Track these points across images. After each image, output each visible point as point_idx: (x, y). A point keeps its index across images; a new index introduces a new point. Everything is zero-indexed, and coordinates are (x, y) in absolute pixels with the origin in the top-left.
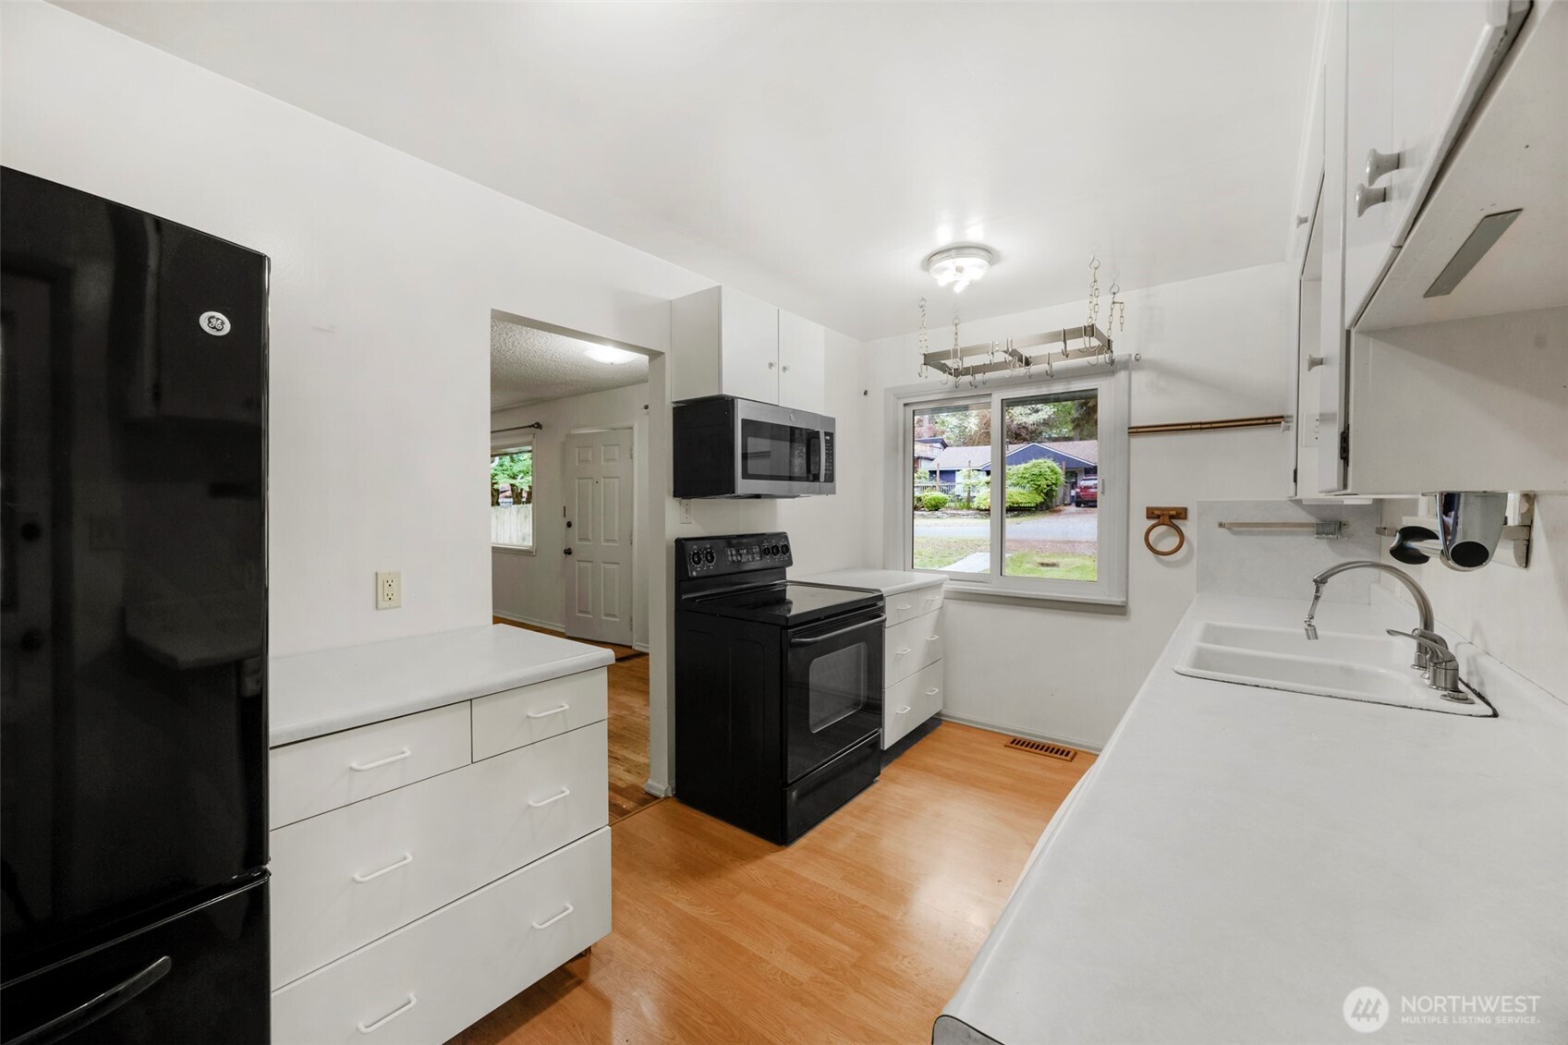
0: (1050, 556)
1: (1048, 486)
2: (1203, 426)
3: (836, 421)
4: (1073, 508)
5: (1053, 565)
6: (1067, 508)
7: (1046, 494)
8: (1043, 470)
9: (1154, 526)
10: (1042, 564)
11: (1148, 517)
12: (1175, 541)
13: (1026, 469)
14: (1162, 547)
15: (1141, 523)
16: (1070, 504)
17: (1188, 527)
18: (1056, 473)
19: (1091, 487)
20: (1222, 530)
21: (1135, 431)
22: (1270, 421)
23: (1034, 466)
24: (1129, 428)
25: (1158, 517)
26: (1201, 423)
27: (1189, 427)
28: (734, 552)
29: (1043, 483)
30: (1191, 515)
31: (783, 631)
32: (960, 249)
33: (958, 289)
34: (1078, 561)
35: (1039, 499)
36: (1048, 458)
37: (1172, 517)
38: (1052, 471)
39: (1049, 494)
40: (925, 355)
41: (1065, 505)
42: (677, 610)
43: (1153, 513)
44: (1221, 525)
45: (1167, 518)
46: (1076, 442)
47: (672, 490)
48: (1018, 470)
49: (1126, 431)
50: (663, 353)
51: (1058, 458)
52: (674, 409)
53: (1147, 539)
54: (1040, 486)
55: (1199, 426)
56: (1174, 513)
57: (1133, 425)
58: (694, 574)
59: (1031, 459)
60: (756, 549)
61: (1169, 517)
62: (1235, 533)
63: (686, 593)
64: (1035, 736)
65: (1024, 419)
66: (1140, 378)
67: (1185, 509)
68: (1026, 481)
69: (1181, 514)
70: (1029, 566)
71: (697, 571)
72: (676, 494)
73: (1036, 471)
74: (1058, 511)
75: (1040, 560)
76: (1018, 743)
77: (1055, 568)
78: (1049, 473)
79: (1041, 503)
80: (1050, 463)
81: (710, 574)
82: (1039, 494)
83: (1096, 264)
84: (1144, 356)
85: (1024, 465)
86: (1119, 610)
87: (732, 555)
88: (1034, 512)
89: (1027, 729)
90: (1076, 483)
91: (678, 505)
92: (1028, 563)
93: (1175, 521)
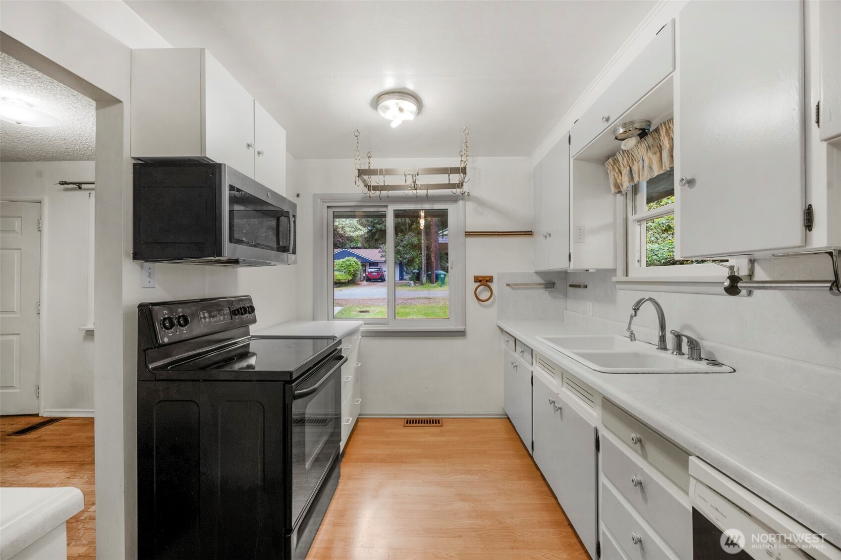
0: (363, 307)
1: (354, 271)
2: (500, 234)
3: (297, 206)
4: (365, 283)
5: (366, 312)
6: (362, 282)
7: (353, 275)
8: (351, 263)
9: (479, 286)
10: (361, 312)
11: (475, 281)
12: (488, 294)
13: (343, 262)
14: (481, 297)
15: (472, 285)
16: (363, 281)
17: (494, 286)
18: (358, 265)
19: (373, 272)
20: (508, 287)
21: (468, 234)
22: (527, 233)
23: (347, 260)
24: (466, 232)
25: (480, 281)
26: (498, 232)
27: (493, 233)
28: (206, 315)
29: (352, 269)
30: (495, 280)
31: (287, 386)
32: (402, 93)
33: (394, 125)
34: (378, 309)
35: (350, 278)
36: (354, 257)
37: (487, 281)
38: (356, 263)
39: (354, 275)
40: (359, 170)
41: (361, 281)
42: (140, 380)
43: (477, 279)
44: (508, 285)
45: (485, 282)
46: (362, 250)
47: (131, 251)
48: (339, 262)
49: (464, 234)
50: (122, 102)
51: (358, 257)
52: (135, 165)
53: (475, 293)
54: (350, 271)
55: (497, 233)
56: (488, 279)
57: (467, 231)
58: (166, 340)
59: (346, 257)
60: (227, 311)
61: (484, 281)
62: (513, 289)
63: (152, 362)
64: (418, 415)
65: (351, 234)
66: (470, 206)
67: (492, 277)
68: (343, 268)
69: (490, 279)
70: (354, 313)
71: (168, 337)
72: (136, 256)
73: (348, 263)
74: (358, 284)
75: (359, 310)
76: (411, 422)
77: (367, 313)
78: (354, 264)
79: (351, 280)
80: (355, 259)
81: (183, 338)
82: (350, 275)
83: (467, 132)
84: (471, 194)
85: (342, 260)
86: (461, 334)
87: (205, 317)
88: (347, 284)
89: (413, 411)
90: (365, 270)
91: (139, 268)
92: (353, 311)
93: (488, 283)
